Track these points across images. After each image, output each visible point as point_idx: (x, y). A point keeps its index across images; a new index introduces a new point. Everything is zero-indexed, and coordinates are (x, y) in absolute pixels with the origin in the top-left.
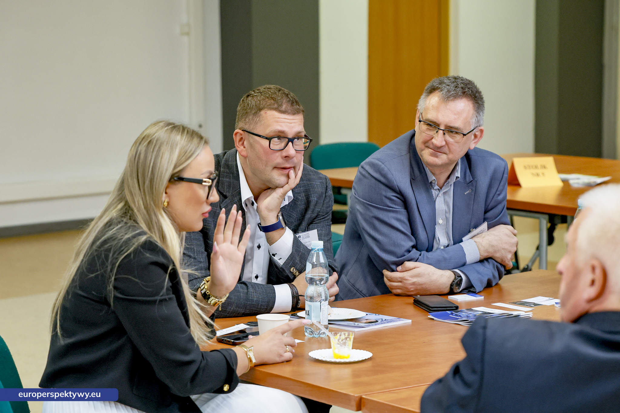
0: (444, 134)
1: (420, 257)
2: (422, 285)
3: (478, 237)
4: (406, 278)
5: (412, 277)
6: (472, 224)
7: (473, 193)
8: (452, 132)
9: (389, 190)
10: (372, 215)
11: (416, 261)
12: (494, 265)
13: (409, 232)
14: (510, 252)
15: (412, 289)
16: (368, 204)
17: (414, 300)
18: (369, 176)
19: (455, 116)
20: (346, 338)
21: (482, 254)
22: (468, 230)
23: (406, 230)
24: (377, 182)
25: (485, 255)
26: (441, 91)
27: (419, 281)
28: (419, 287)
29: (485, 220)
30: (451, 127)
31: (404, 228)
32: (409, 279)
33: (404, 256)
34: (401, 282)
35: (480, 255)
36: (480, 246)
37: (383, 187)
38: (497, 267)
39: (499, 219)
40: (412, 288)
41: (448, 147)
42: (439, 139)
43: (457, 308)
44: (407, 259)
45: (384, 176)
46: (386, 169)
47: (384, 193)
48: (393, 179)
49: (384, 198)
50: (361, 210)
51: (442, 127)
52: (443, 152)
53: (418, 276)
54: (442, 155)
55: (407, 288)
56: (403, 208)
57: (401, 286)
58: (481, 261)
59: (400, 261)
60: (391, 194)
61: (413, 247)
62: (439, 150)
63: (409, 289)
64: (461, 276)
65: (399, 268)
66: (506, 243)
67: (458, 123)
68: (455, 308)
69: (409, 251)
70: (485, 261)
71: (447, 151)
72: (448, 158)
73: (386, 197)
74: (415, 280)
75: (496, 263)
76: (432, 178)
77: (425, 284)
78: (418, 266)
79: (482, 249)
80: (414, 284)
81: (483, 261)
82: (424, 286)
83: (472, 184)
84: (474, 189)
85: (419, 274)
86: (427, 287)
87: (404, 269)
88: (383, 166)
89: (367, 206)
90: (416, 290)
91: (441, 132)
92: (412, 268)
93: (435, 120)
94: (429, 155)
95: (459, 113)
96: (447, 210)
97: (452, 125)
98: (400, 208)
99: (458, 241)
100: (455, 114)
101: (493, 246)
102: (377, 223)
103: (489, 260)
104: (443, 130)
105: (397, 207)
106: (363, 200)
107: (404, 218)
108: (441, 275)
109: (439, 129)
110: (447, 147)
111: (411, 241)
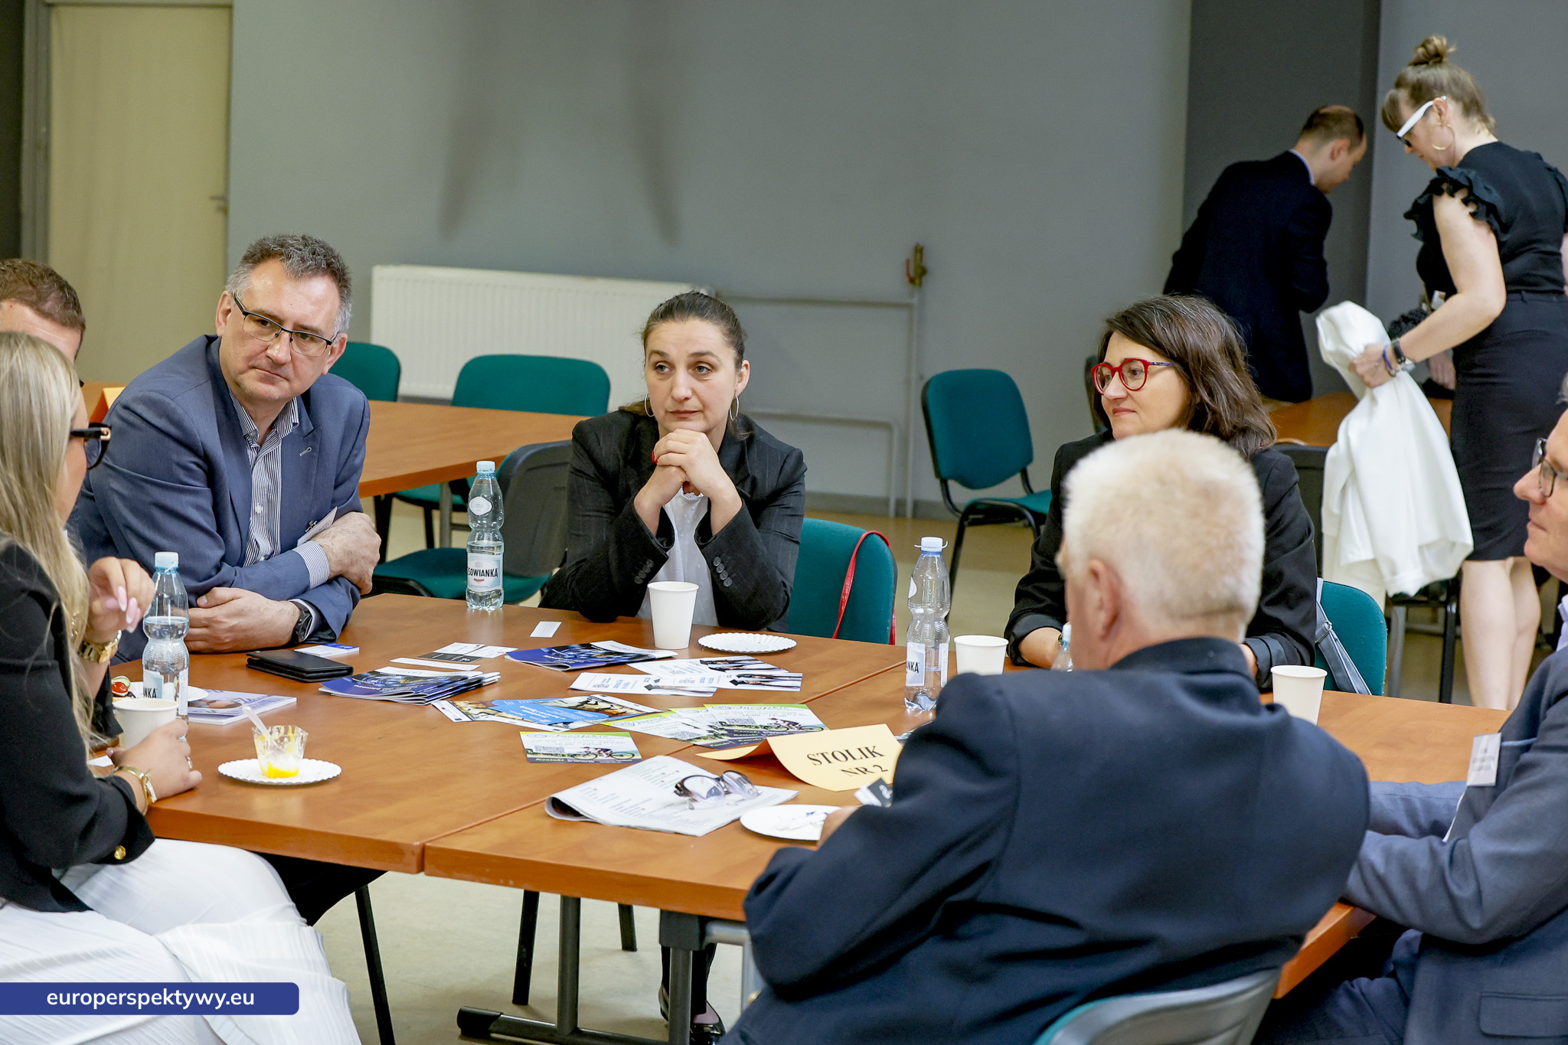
0: (291, 340)
1: (236, 578)
2: (246, 630)
3: (324, 537)
4: (219, 619)
5: (230, 616)
6: (314, 511)
7: (316, 454)
8: (304, 336)
9: (183, 450)
10: (149, 500)
11: (230, 587)
12: (347, 588)
13: (212, 528)
14: (372, 562)
15: (227, 640)
16: (143, 480)
17: (249, 660)
18: (144, 425)
19: (313, 307)
20: (282, 739)
21: (333, 569)
22: (306, 524)
23: (212, 527)
24: (161, 436)
25: (337, 569)
26: (289, 257)
27: (242, 624)
28: (240, 635)
29: (334, 503)
30: (306, 328)
31: (206, 521)
32: (224, 620)
33: (211, 577)
34: (206, 627)
35: (331, 571)
36: (330, 554)
37: (172, 445)
38: (352, 592)
39: (351, 503)
40: (227, 637)
41: (294, 367)
42: (280, 349)
43: (350, 670)
44: (216, 584)
45: (178, 424)
46: (180, 411)
47: (175, 457)
48: (195, 430)
49: (174, 467)
50: (125, 492)
51: (289, 327)
52: (283, 375)
53: (239, 614)
54: (281, 381)
55: (218, 638)
56: (206, 485)
57: (206, 635)
58: (329, 582)
59: (203, 586)
60: (188, 459)
61: (223, 559)
62: (278, 372)
63: (222, 640)
64: (309, 612)
65: (203, 600)
66: (367, 546)
67: (317, 322)
68: (346, 671)
69: (218, 569)
70: (335, 582)
71: (291, 375)
72: (291, 388)
73: (178, 464)
74: (233, 622)
75: (350, 586)
76: (250, 426)
77: (252, 628)
78: (239, 595)
79: (334, 559)
80: (231, 629)
81: (332, 581)
82: (249, 633)
83: (314, 436)
84: (318, 447)
85: (242, 610)
86: (255, 634)
87: (213, 602)
88: (173, 405)
89: (138, 482)
90: (235, 640)
91: (286, 335)
92: (227, 600)
93: (276, 313)
94: (258, 381)
95: (318, 302)
96: (272, 488)
97: (306, 323)
98: (200, 485)
99: (289, 545)
100: (313, 304)
101: (350, 553)
102: (159, 515)
103: (340, 579)
104: (291, 332)
105: (197, 483)
106: (129, 472)
107: (207, 502)
108: (280, 611)
109: (282, 329)
110: (291, 365)
111: (220, 547)
